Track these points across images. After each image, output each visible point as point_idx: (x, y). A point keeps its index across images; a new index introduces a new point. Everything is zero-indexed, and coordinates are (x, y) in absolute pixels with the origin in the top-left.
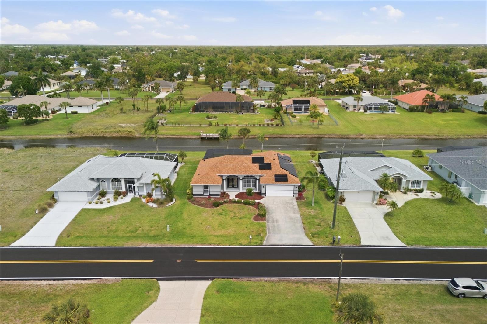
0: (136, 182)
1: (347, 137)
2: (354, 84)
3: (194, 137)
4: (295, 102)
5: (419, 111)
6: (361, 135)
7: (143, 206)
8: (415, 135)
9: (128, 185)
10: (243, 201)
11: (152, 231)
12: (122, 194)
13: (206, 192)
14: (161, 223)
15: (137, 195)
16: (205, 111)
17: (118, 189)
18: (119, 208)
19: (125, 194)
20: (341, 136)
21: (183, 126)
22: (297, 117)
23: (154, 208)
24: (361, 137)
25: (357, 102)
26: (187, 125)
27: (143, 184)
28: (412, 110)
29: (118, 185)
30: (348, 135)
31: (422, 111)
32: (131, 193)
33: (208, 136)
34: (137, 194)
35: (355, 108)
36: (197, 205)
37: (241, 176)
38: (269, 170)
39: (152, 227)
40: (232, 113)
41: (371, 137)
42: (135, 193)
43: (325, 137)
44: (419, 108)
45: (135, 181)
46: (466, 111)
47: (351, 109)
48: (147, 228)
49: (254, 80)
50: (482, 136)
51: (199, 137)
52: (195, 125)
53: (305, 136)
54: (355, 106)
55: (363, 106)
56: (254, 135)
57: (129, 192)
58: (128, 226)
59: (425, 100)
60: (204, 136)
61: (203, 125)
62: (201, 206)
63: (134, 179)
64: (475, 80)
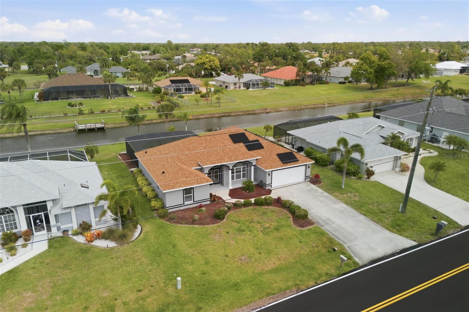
0: (52, 207)
1: (254, 112)
2: (215, 66)
3: (65, 131)
4: (172, 82)
5: (293, 85)
6: (266, 109)
7: (84, 250)
8: (312, 105)
9: (31, 216)
10: (253, 200)
11: (148, 300)
12: (20, 237)
13: (188, 198)
14: (152, 276)
15: (55, 233)
16: (59, 98)
17: (8, 229)
18: (34, 268)
19: (28, 236)
20: (247, 113)
21: (39, 118)
22: (185, 98)
23: (112, 248)
24: (267, 111)
25: (237, 78)
26: (43, 117)
27: (70, 207)
28: (287, 84)
29: (6, 221)
30: (254, 111)
31: (295, 84)
32: (40, 230)
33: (87, 127)
34: (54, 230)
35: (235, 86)
36: (186, 224)
37: (230, 163)
38: (261, 150)
39: (140, 291)
40: (99, 98)
41: (276, 110)
42: (49, 229)
43: (232, 115)
44: (294, 82)
45: (49, 205)
46: (329, 83)
47: (232, 87)
48: (132, 296)
49: (105, 63)
50: (362, 101)
51: (72, 130)
52: (57, 116)
53: (210, 116)
54: (235, 84)
55: (243, 84)
56: (150, 120)
57: (35, 229)
58: (84, 305)
59: (298, 73)
60: (81, 127)
61: (70, 115)
62: (195, 224)
63: (45, 202)
64: (309, 61)
